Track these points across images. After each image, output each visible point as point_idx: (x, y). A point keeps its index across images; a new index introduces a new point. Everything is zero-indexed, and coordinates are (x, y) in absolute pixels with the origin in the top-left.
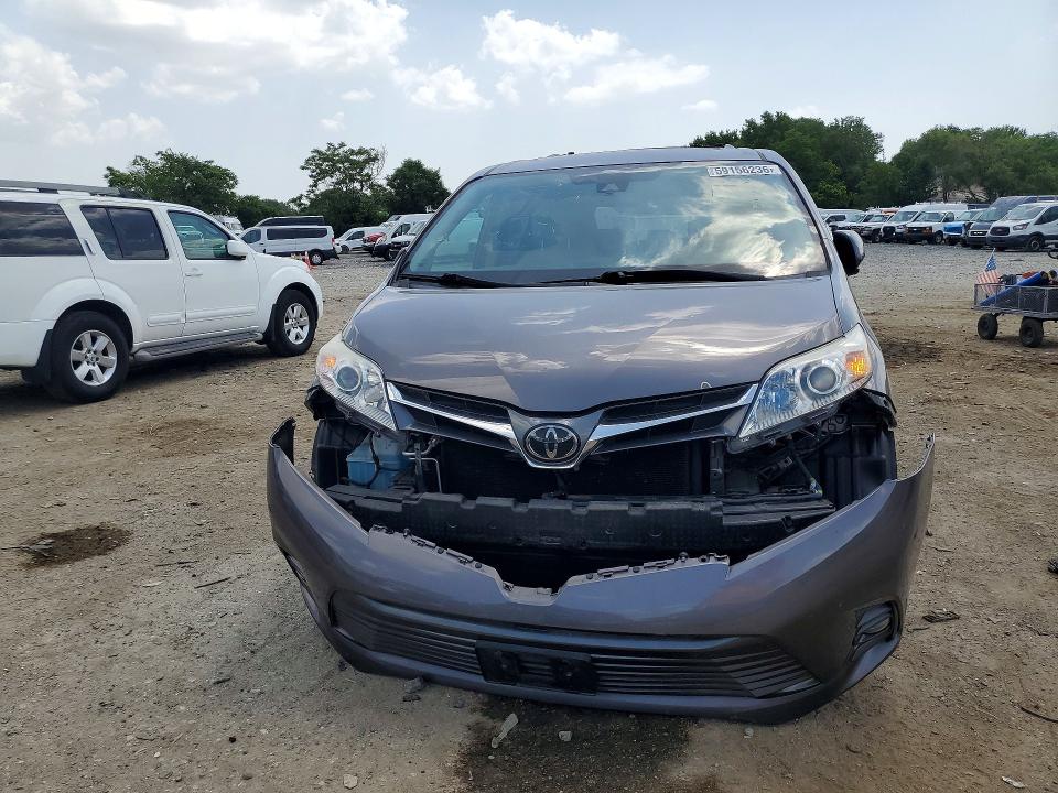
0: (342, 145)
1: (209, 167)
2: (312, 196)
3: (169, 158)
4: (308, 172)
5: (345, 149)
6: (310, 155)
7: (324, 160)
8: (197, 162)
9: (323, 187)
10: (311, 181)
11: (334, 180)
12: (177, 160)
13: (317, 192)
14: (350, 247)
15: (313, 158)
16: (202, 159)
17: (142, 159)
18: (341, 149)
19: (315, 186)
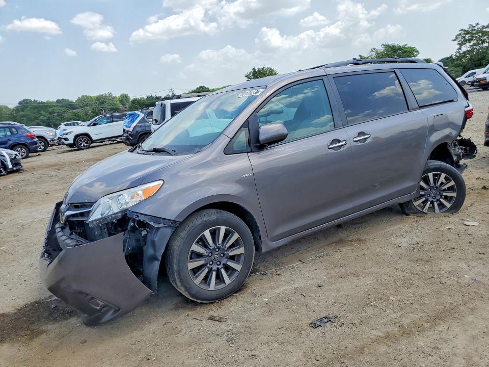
0: (477, 24)
1: (405, 48)
2: (458, 54)
3: (386, 46)
4: (456, 42)
5: (479, 26)
6: (458, 33)
7: (467, 34)
8: (399, 46)
9: (464, 48)
10: (459, 46)
11: (472, 44)
12: (390, 47)
13: (461, 52)
14: (467, 81)
15: (460, 34)
16: (401, 45)
17: (374, 49)
18: (477, 27)
19: (460, 49)
